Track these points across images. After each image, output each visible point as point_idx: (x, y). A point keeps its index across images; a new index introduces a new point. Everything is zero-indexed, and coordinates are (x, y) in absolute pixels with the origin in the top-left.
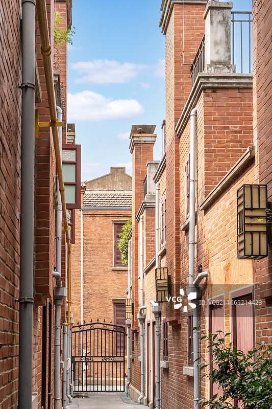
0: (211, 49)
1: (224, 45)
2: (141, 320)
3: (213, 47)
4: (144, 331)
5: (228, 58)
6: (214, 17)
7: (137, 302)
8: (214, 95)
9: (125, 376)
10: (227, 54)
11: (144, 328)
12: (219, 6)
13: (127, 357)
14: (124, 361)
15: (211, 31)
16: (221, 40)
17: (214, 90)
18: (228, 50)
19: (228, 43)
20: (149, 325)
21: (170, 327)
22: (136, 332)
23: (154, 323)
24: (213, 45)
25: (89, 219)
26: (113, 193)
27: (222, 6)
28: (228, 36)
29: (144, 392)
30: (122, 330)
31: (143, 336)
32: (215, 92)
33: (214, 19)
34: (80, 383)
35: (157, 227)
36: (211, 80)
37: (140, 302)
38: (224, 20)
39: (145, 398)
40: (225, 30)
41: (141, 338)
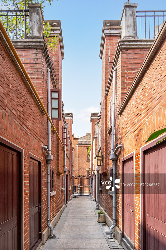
0: (125, 29)
1: (132, 27)
2: (93, 174)
3: (126, 29)
4: (94, 178)
5: (134, 34)
6: (127, 12)
7: (92, 169)
8: (127, 52)
9: (89, 191)
10: (134, 32)
11: (94, 177)
12: (130, 5)
13: (90, 186)
14: (89, 187)
15: (126, 20)
16: (131, 25)
17: (127, 49)
18: (134, 30)
19: (134, 26)
20: (96, 176)
21: (102, 175)
22: (92, 178)
23: (97, 175)
24: (126, 27)
25: (80, 147)
26: (87, 140)
27: (132, 5)
28: (134, 22)
29: (94, 197)
30: (89, 178)
31: (94, 179)
32: (127, 51)
33: (127, 13)
34: (77, 193)
35: (98, 140)
36: (125, 43)
37: (93, 169)
38: (133, 13)
39: (95, 199)
40: (133, 19)
41: (93, 180)
